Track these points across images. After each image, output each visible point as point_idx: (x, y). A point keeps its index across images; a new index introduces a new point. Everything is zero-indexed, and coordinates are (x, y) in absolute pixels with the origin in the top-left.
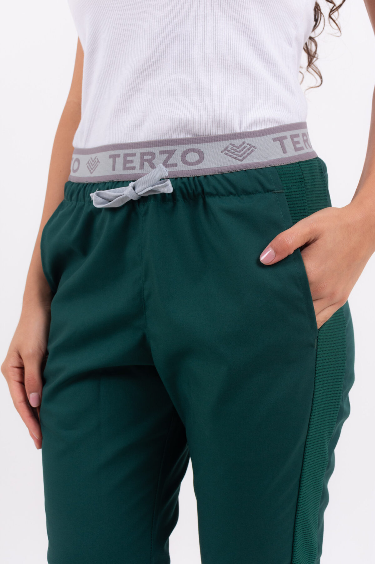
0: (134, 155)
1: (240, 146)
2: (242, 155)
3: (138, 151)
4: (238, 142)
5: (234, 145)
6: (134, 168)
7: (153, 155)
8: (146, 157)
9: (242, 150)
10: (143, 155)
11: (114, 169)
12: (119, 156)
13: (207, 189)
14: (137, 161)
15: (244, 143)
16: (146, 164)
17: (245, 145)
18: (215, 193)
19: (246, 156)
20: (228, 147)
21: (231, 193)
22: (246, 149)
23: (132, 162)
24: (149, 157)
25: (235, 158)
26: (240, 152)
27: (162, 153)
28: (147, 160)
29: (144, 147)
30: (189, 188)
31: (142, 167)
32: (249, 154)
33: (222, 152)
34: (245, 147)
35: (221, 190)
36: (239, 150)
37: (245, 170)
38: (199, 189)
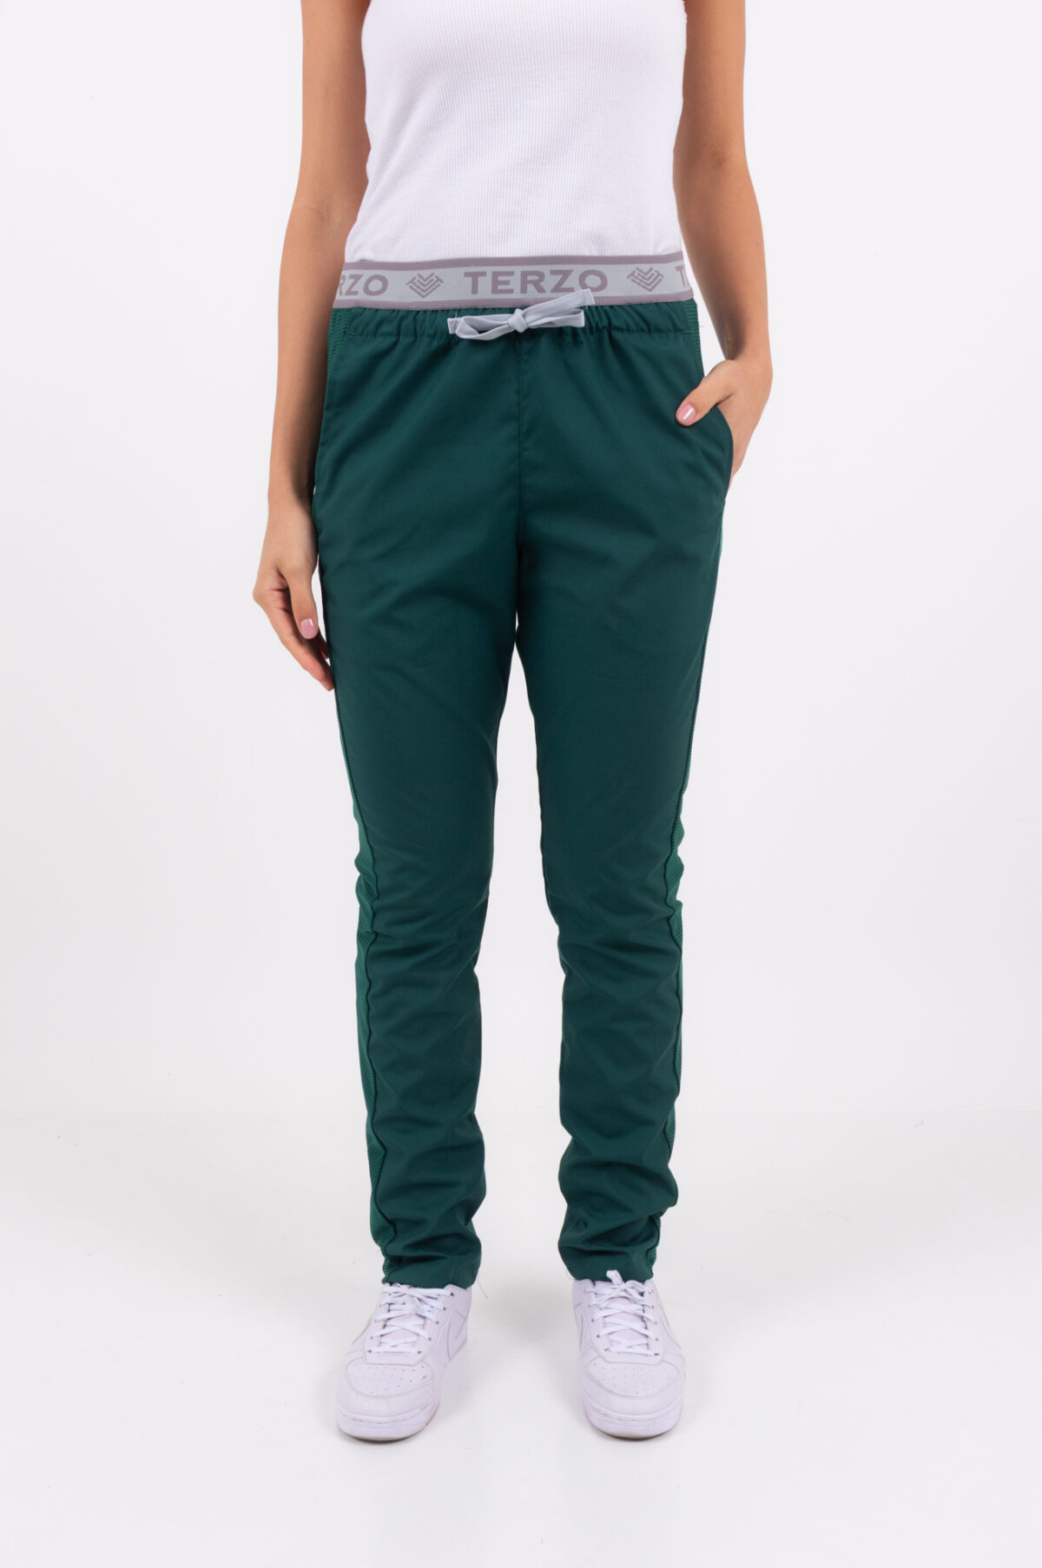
0: (511, 274)
1: (648, 273)
2: (651, 283)
3: (518, 270)
4: (645, 267)
5: (641, 271)
6: (511, 291)
7: (541, 276)
8: (529, 278)
9: (650, 278)
10: (524, 275)
11: (475, 291)
12: (484, 274)
13: (615, 322)
14: (515, 283)
15: (651, 269)
16: (530, 287)
17: (653, 272)
18: (625, 327)
19: (655, 285)
20: (634, 272)
21: (643, 330)
22: (654, 277)
23: (507, 283)
24: (535, 278)
25: (644, 287)
26: (648, 280)
27: (553, 273)
28: (531, 282)
29: (528, 264)
30: (592, 320)
31: (524, 290)
32: (657, 283)
33: (628, 277)
34: (653, 274)
35: (633, 326)
36: (647, 277)
37: (656, 303)
38: (605, 322)
